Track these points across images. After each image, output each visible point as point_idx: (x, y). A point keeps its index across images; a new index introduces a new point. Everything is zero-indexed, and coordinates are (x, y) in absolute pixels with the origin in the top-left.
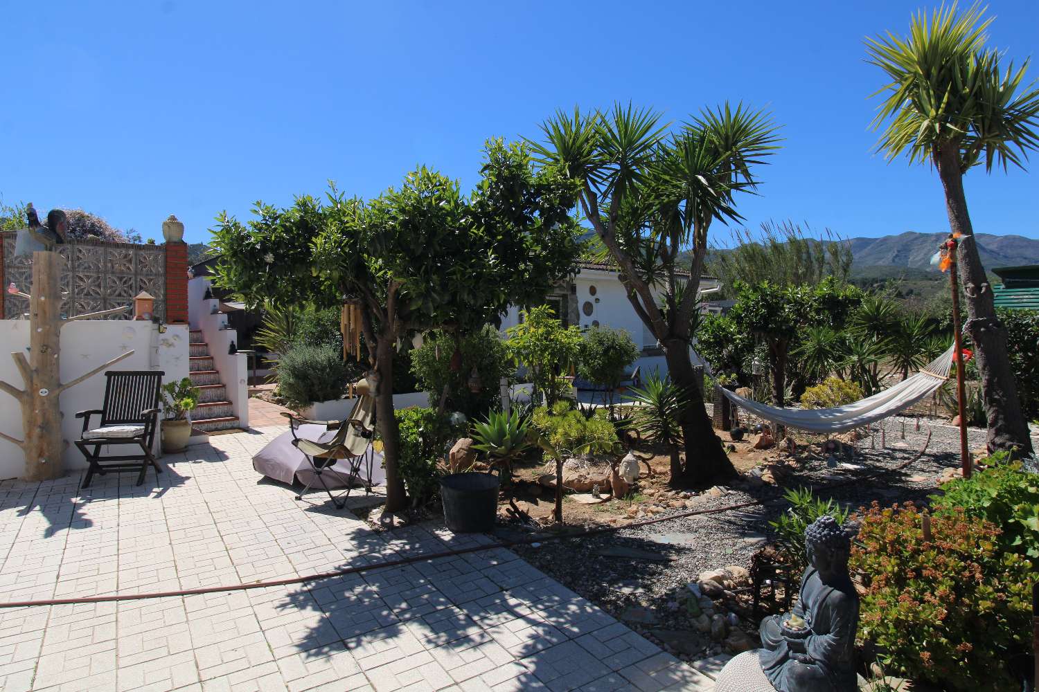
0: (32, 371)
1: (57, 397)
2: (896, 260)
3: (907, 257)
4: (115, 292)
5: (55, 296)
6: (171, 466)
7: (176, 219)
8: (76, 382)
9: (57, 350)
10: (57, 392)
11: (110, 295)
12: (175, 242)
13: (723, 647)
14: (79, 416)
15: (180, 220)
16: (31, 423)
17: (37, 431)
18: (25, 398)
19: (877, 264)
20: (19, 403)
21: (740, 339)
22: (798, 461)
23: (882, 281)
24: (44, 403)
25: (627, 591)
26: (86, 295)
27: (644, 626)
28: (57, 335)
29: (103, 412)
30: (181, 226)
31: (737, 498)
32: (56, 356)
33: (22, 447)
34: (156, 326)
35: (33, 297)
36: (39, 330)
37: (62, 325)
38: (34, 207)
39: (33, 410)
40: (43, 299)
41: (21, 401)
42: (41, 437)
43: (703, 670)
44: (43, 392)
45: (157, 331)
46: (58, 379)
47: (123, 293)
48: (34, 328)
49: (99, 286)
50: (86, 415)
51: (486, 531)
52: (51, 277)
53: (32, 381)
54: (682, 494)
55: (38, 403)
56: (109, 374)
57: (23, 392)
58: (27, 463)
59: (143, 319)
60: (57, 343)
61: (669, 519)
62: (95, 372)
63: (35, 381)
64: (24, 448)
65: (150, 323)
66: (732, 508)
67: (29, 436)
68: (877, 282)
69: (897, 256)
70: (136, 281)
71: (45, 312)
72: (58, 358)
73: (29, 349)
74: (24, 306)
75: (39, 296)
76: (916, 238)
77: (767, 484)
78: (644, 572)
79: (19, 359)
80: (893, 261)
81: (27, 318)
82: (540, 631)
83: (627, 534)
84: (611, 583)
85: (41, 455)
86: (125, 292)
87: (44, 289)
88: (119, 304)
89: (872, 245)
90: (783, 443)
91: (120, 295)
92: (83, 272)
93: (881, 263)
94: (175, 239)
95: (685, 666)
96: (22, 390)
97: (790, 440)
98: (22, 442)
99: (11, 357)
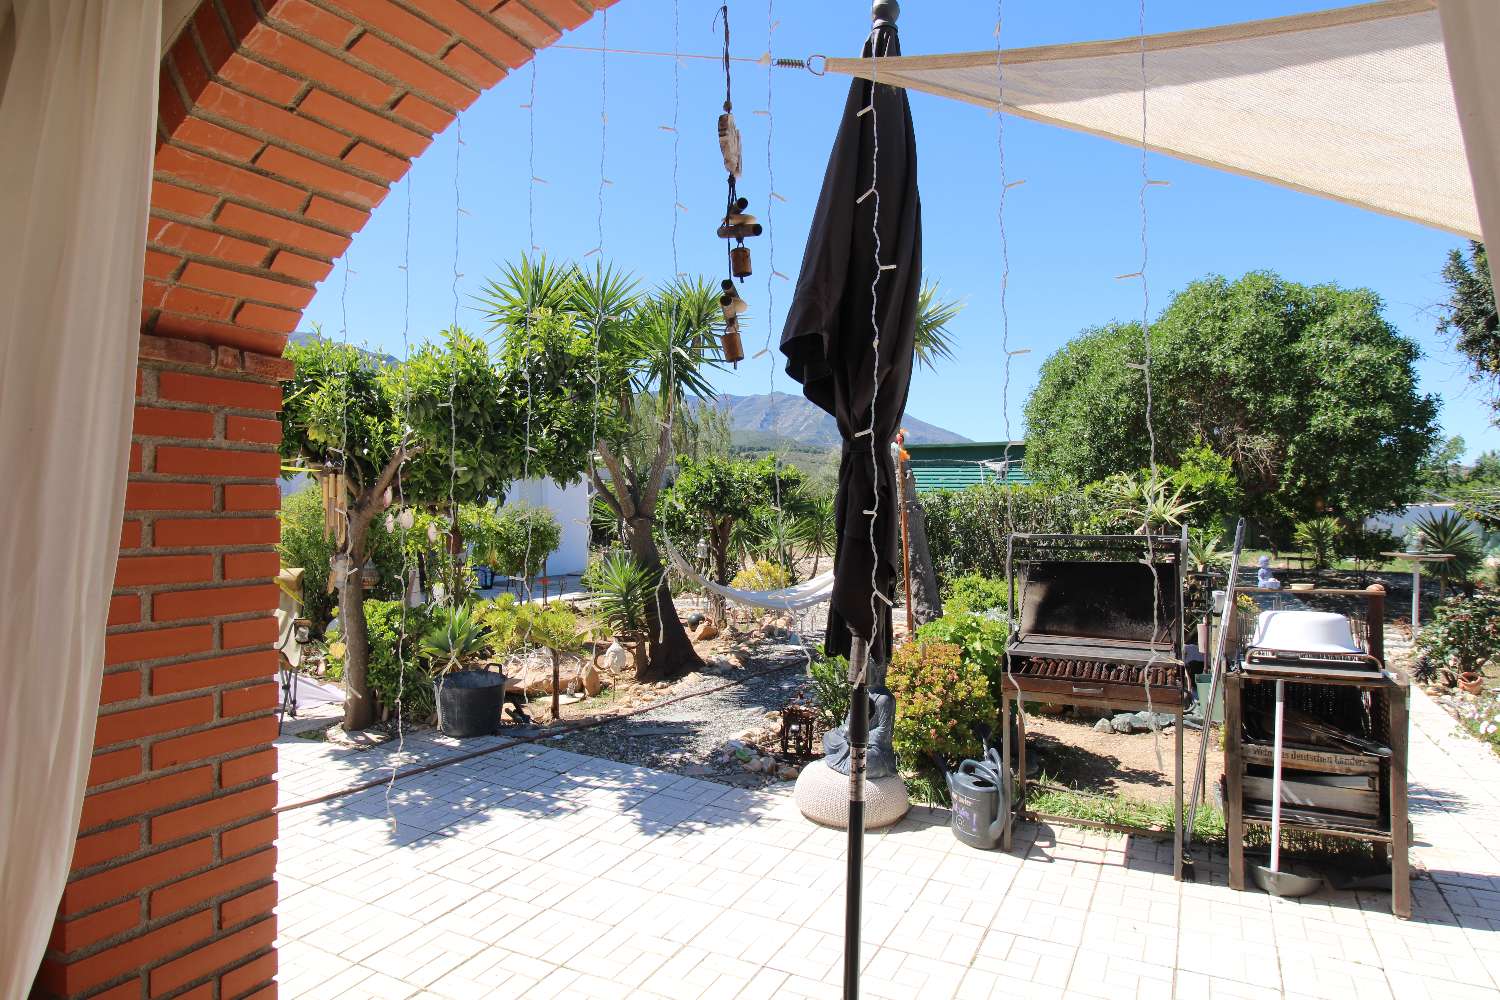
2: (765, 425)
3: (775, 422)
13: (778, 777)
19: (743, 429)
21: (692, 519)
22: (750, 646)
23: (750, 449)
25: (677, 756)
27: (709, 776)
31: (715, 682)
43: (771, 792)
51: (495, 733)
54: (659, 684)
61: (668, 703)
66: (717, 690)
68: (744, 451)
69: (765, 420)
76: (784, 401)
77: (735, 668)
78: (681, 742)
80: (762, 426)
82: (624, 793)
83: (637, 719)
84: (659, 752)
89: (739, 405)
90: (726, 632)
93: (748, 427)
95: (757, 793)
97: (733, 629)
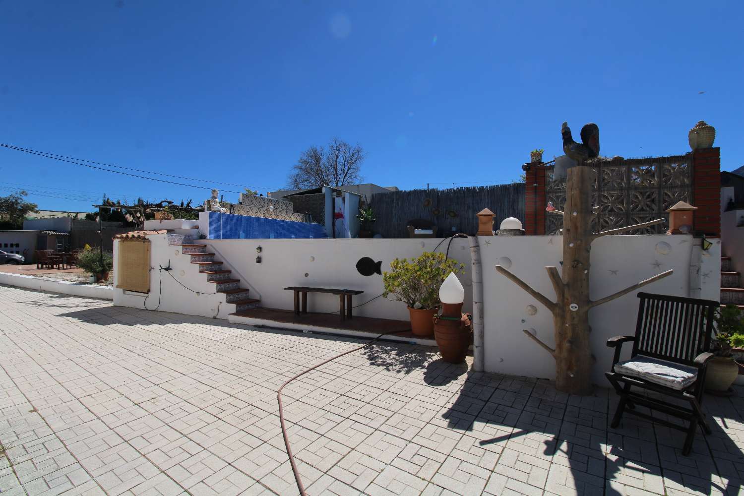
0: (564, 285)
1: (586, 313)
4: (637, 206)
5: (585, 211)
6: (718, 421)
7: (705, 124)
8: (606, 300)
9: (587, 266)
10: (586, 308)
11: (633, 210)
12: (705, 149)
14: (610, 344)
15: (709, 125)
16: (561, 334)
17: (566, 345)
18: (557, 310)
20: (552, 315)
24: (574, 318)
26: (609, 211)
28: (588, 250)
29: (635, 339)
30: (712, 130)
32: (586, 272)
33: (553, 356)
34: (698, 241)
35: (566, 213)
36: (571, 245)
37: (593, 240)
38: (568, 126)
39: (564, 323)
40: (575, 214)
41: (553, 313)
42: (570, 351)
44: (574, 307)
45: (699, 247)
46: (588, 296)
47: (646, 208)
48: (566, 243)
49: (622, 203)
50: (618, 345)
52: (583, 192)
53: (563, 296)
55: (568, 317)
56: (642, 296)
57: (556, 305)
58: (558, 372)
59: (681, 233)
60: (588, 259)
62: (625, 291)
63: (567, 295)
64: (555, 357)
65: (689, 238)
67: (560, 346)
70: (659, 194)
71: (576, 228)
72: (588, 273)
73: (561, 263)
74: (559, 224)
75: (572, 211)
79: (553, 273)
81: (561, 233)
85: (569, 368)
86: (648, 206)
87: (576, 205)
88: (643, 220)
91: (642, 210)
92: (608, 190)
94: (705, 146)
96: (555, 303)
98: (554, 351)
99: (546, 271)
